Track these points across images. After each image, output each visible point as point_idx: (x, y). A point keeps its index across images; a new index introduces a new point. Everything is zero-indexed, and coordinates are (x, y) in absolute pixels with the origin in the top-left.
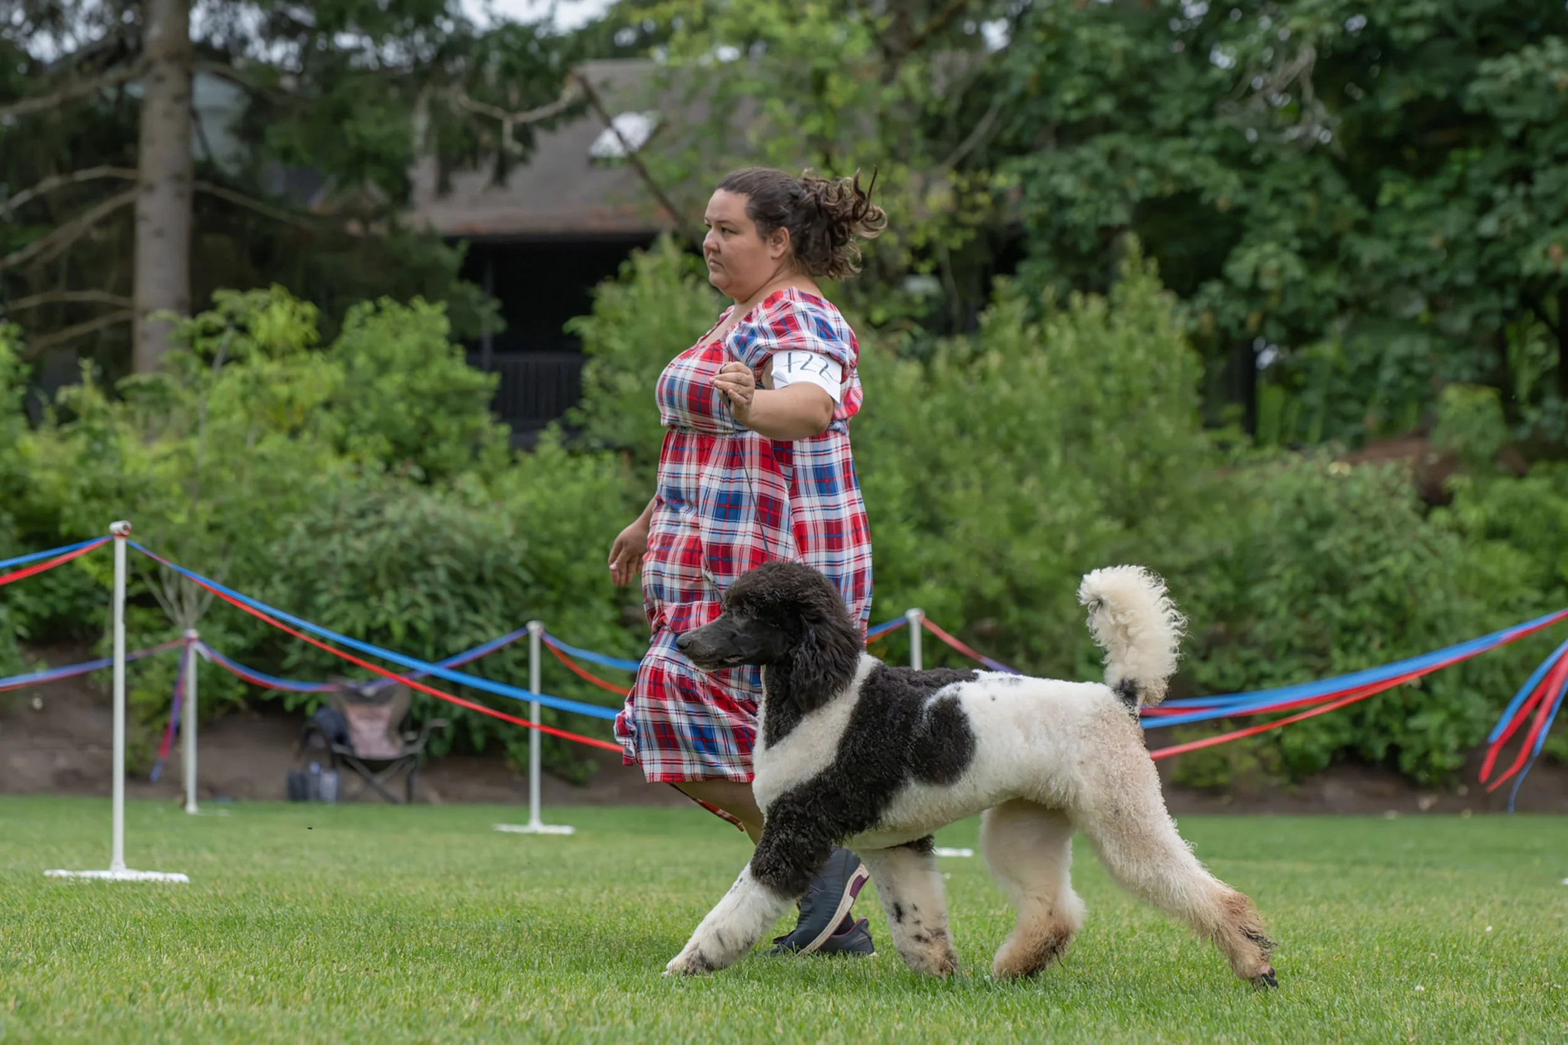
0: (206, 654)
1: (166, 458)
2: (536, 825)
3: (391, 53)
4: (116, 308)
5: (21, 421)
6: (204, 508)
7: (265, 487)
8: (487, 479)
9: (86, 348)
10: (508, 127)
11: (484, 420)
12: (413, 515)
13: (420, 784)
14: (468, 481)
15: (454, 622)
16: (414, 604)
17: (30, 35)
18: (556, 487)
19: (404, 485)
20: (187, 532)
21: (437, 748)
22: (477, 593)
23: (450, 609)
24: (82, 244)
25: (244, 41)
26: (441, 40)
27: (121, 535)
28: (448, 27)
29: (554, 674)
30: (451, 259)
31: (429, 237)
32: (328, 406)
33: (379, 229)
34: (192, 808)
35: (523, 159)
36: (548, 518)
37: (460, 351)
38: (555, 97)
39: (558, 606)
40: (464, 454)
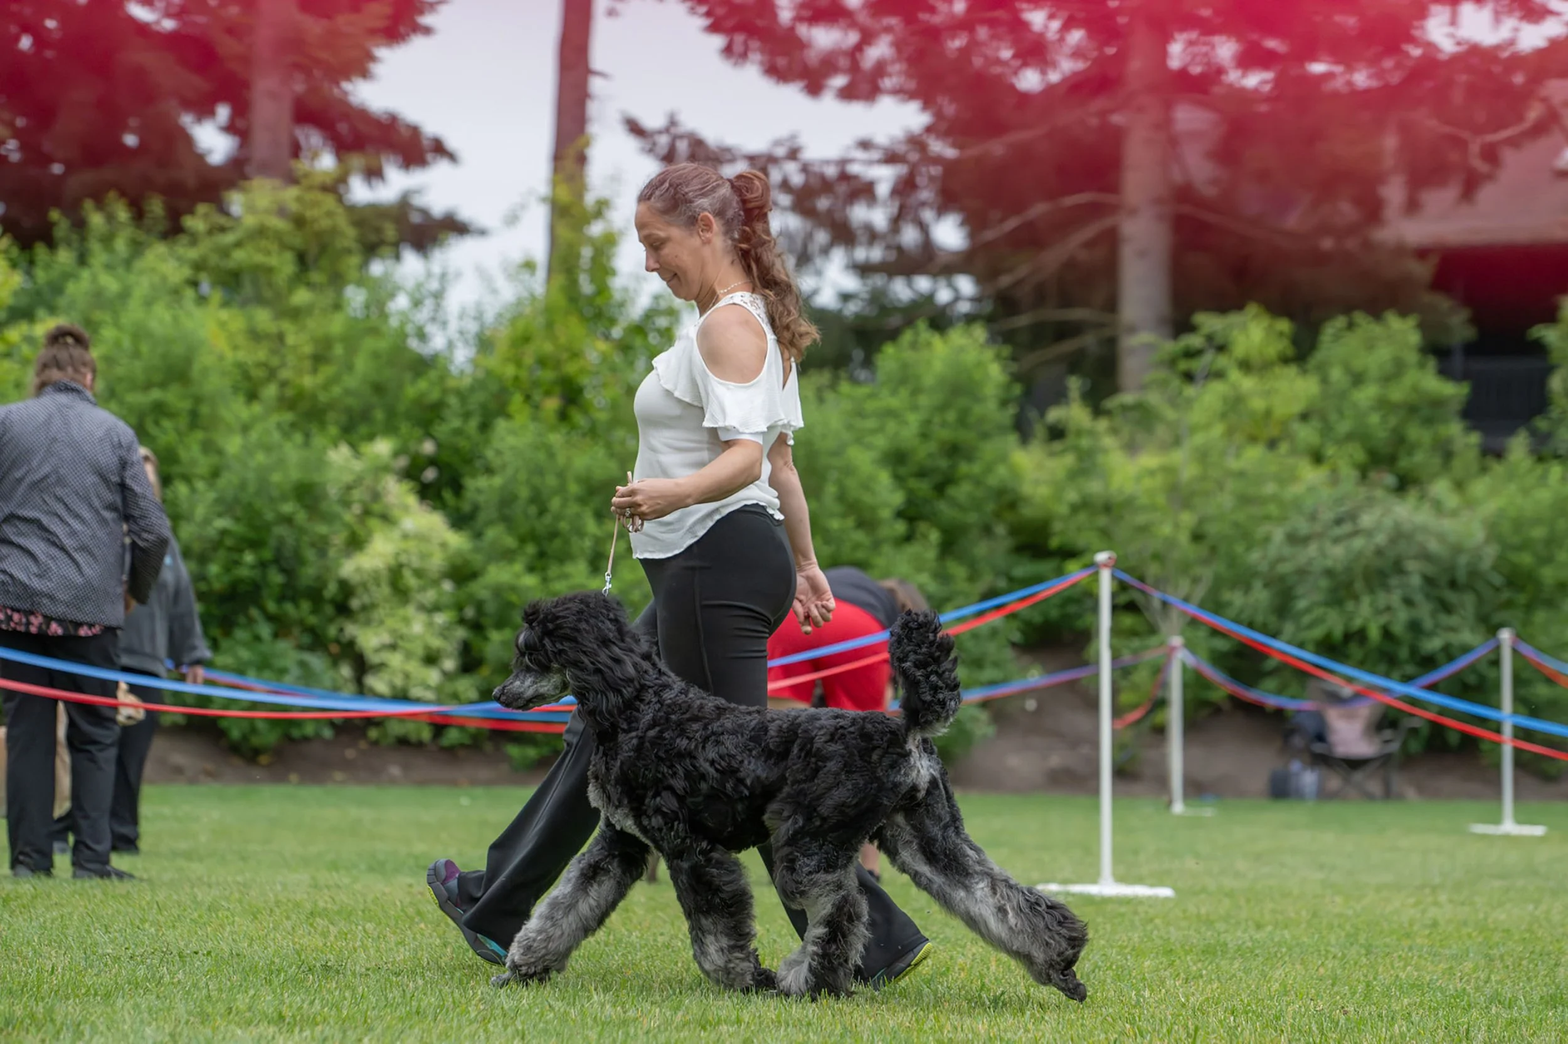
0: (1191, 660)
1: (1151, 473)
2: (1509, 827)
3: (1361, 79)
4: (1101, 325)
5: (1012, 439)
6: (1187, 519)
7: (1245, 500)
8: (1459, 485)
9: (1074, 364)
10: (1475, 148)
11: (1455, 429)
12: (1388, 522)
13: (1398, 781)
14: (1441, 488)
15: (1428, 624)
16: (1388, 608)
17: (1016, 73)
18: (1526, 492)
19: (1379, 493)
20: (1171, 543)
21: (1415, 746)
22: (1451, 596)
23: (1424, 611)
24: (1070, 264)
25: (1220, 71)
26: (1410, 64)
27: (1105, 565)
28: (1416, 52)
29: (1525, 675)
30: (1423, 271)
31: (1400, 250)
32: (1304, 417)
33: (1351, 244)
34: (1178, 807)
35: (1490, 177)
36: (1519, 524)
37: (1432, 363)
38: (1520, 118)
39: (1529, 607)
40: (1437, 461)
